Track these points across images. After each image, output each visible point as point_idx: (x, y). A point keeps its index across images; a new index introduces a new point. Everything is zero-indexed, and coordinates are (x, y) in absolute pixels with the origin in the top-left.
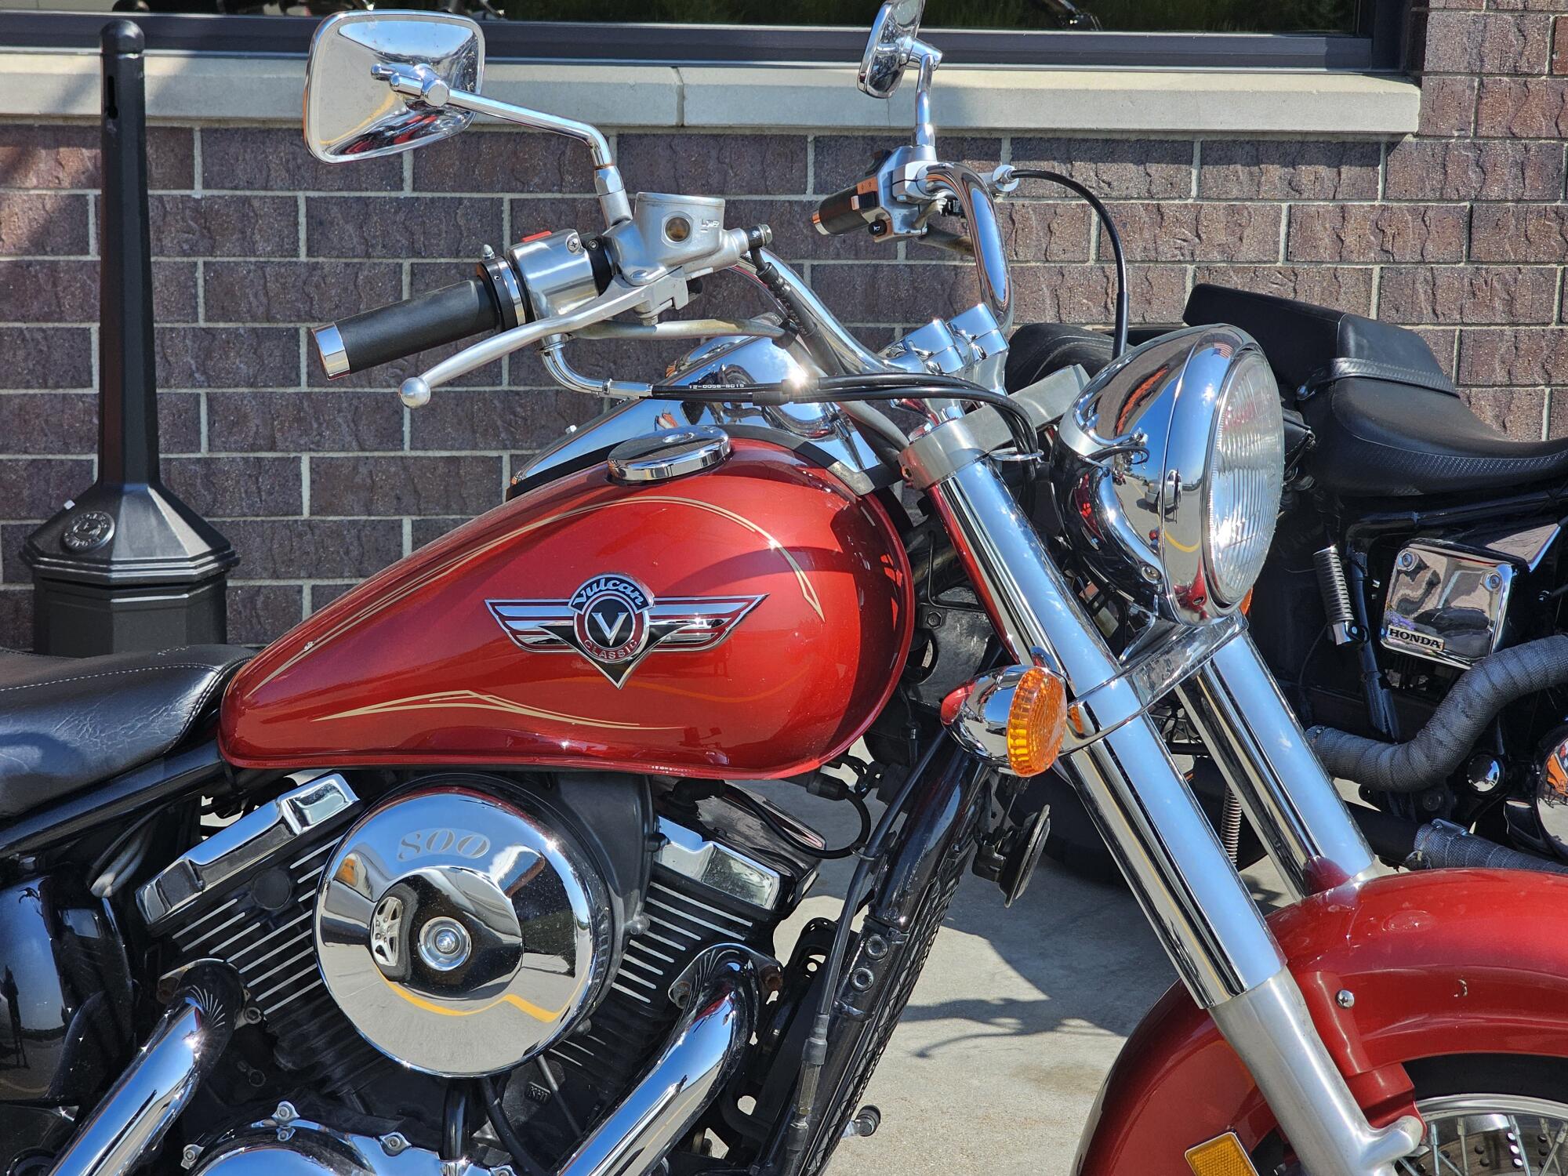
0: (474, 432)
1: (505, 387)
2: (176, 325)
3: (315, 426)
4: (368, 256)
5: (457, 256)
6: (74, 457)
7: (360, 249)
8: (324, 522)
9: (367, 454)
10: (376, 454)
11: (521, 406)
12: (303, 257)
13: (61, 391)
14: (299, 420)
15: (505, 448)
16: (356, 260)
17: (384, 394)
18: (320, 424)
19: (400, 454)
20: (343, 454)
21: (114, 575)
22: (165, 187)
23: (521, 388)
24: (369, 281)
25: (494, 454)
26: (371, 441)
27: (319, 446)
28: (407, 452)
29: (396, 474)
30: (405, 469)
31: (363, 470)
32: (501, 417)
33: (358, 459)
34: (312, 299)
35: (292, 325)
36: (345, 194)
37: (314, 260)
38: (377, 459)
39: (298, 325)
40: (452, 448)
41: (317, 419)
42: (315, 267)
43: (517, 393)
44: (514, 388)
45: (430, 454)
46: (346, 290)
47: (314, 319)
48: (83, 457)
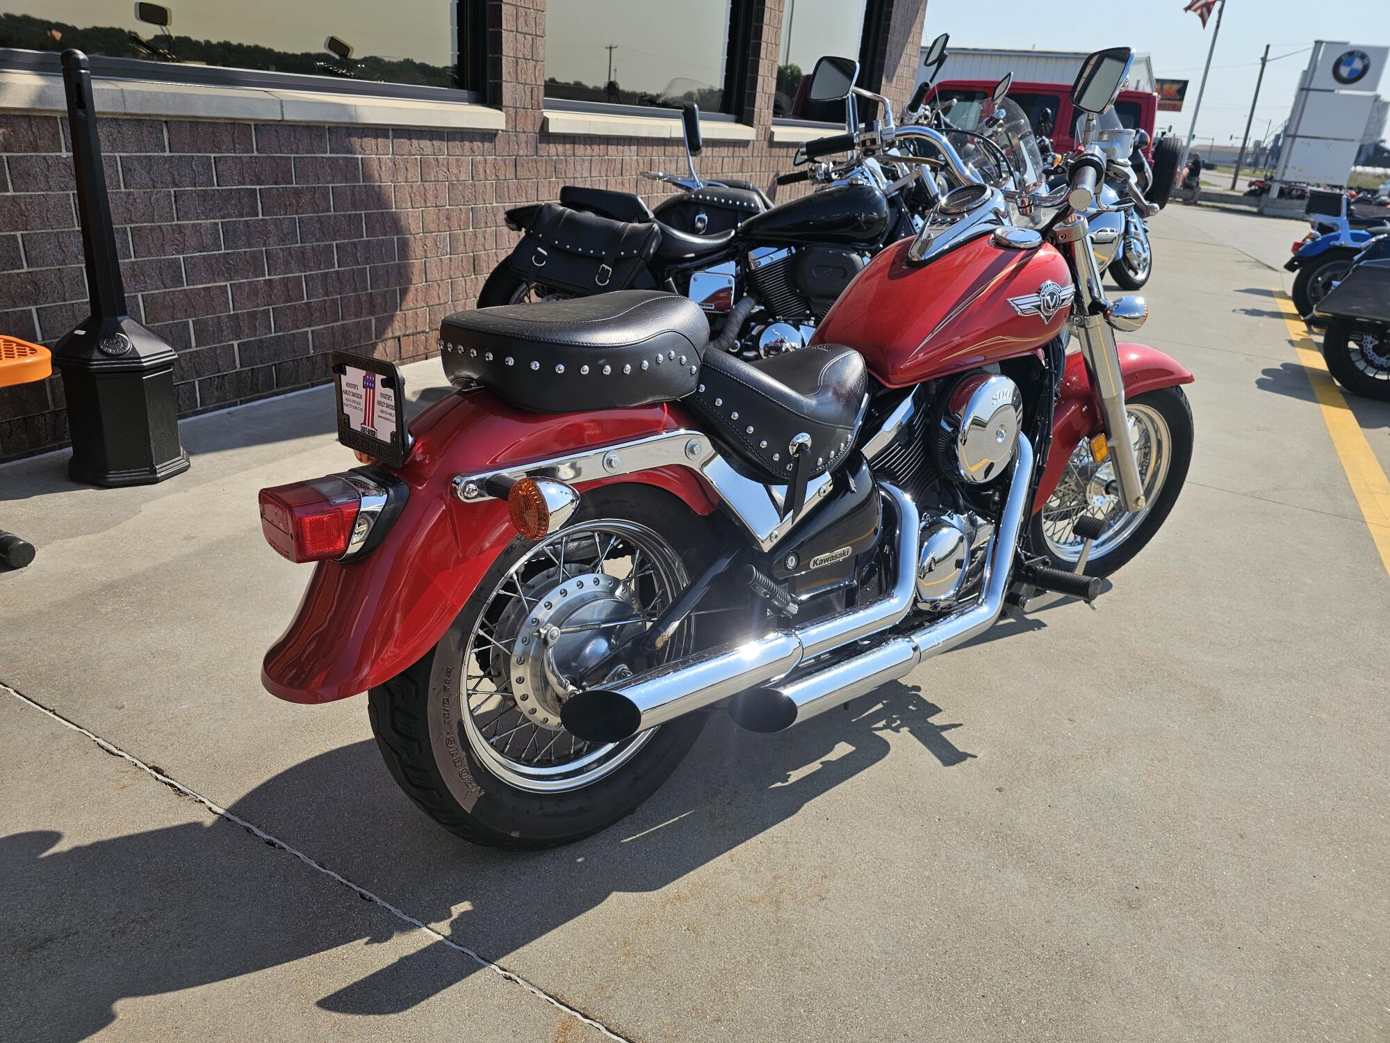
0: (214, 274)
1: (223, 251)
2: (63, 230)
3: (142, 278)
4: (154, 187)
5: (195, 186)
6: (20, 309)
7: (150, 184)
8: (154, 326)
9: (168, 290)
10: (172, 289)
11: (232, 260)
12: (123, 190)
13: (5, 272)
14: (134, 276)
15: (228, 280)
16: (148, 190)
17: (172, 259)
18: (145, 278)
19: (182, 288)
20: (157, 292)
21: (145, 364)
22: (46, 151)
23: (230, 251)
24: (157, 200)
25: (223, 284)
26: (169, 283)
27: (145, 289)
28: (186, 287)
29: (183, 299)
30: (187, 295)
31: (168, 298)
32: (224, 266)
33: (164, 293)
34: (131, 211)
35: (122, 226)
36: (138, 154)
37: (128, 190)
38: (173, 292)
39: (126, 226)
40: (206, 283)
41: (143, 275)
42: (129, 194)
43: (228, 254)
44: (227, 251)
45: (196, 287)
46: (146, 206)
47: (133, 222)
48: (25, 308)
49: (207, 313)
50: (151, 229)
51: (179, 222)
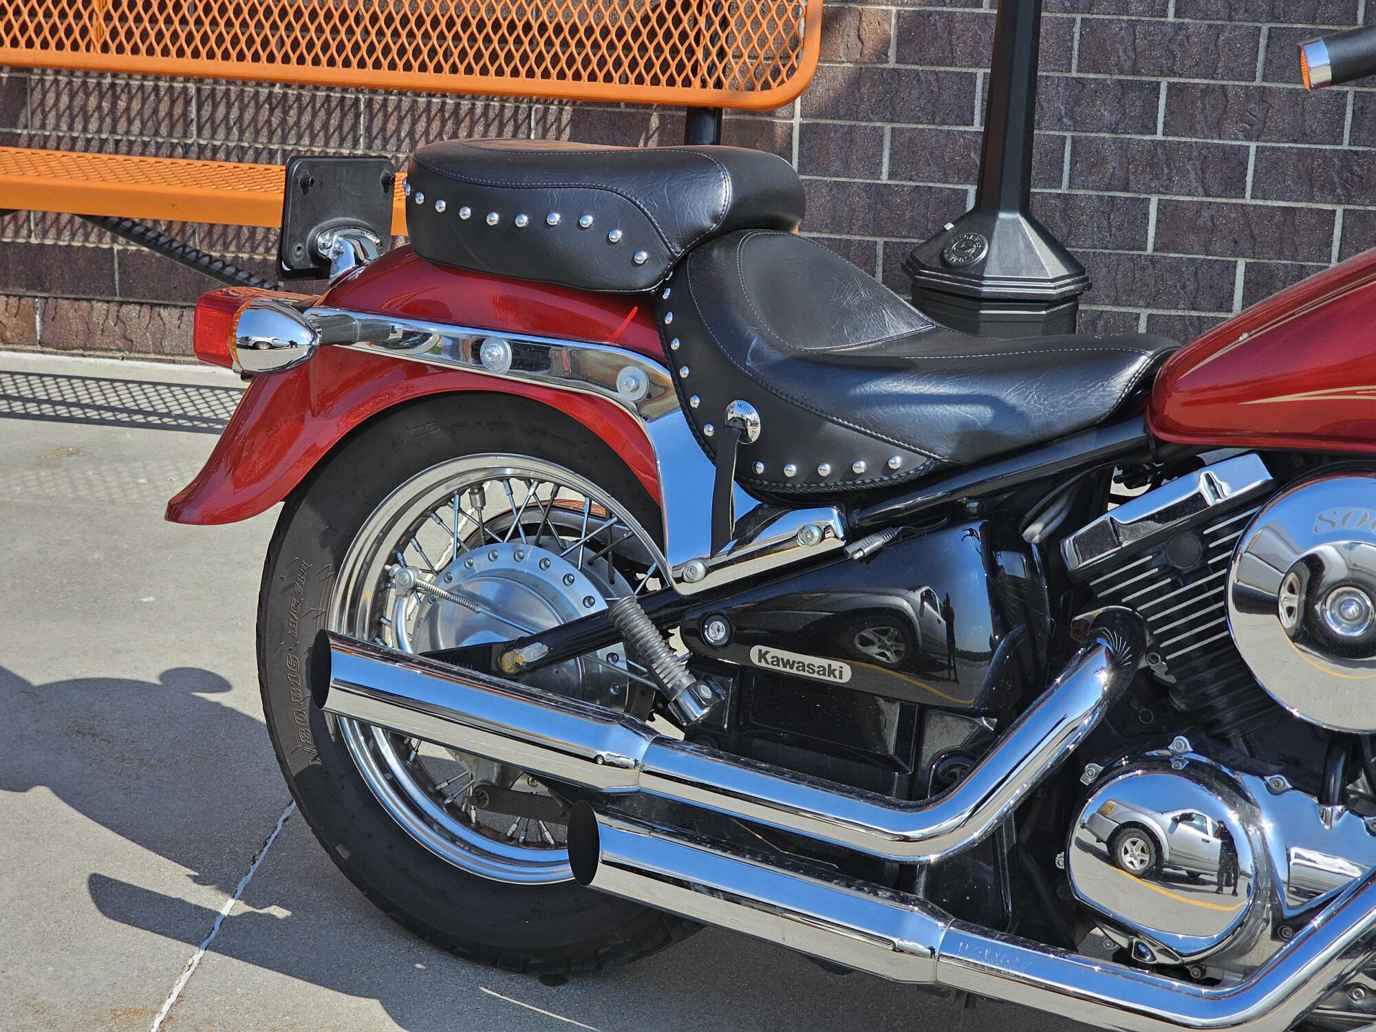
0: (1312, 186)
1: (1345, 147)
2: (1051, 74)
3: (1166, 171)
4: (1230, 18)
5: (1313, 23)
6: (951, 186)
7: (1224, 12)
8: (1165, 258)
9: (1210, 199)
10: (1219, 200)
11: (1359, 165)
12: (1171, 18)
13: (945, 127)
14: (1151, 165)
15: (1340, 202)
16: (1219, 22)
17: (1231, 146)
18: (1171, 170)
19: (1240, 201)
20: (1188, 199)
21: (985, 290)
23: (1360, 149)
24: (1228, 42)
25: (1329, 207)
26: (1215, 188)
27: (1167, 190)
28: (1248, 200)
29: (1235, 219)
30: (1244, 215)
31: (1206, 214)
32: (1339, 174)
33: (1202, 203)
34: (1175, 57)
35: (1154, 79)
37: (1181, 21)
38: (1219, 205)
39: (1160, 79)
40: (1290, 199)
41: (1169, 165)
42: (1180, 27)
43: (1356, 153)
44: (1354, 148)
45: (1269, 203)
46: (1206, 49)
47: (1174, 74)
48: (959, 187)
49: (1280, 255)
50: (1207, 90)
51: (1265, 84)
